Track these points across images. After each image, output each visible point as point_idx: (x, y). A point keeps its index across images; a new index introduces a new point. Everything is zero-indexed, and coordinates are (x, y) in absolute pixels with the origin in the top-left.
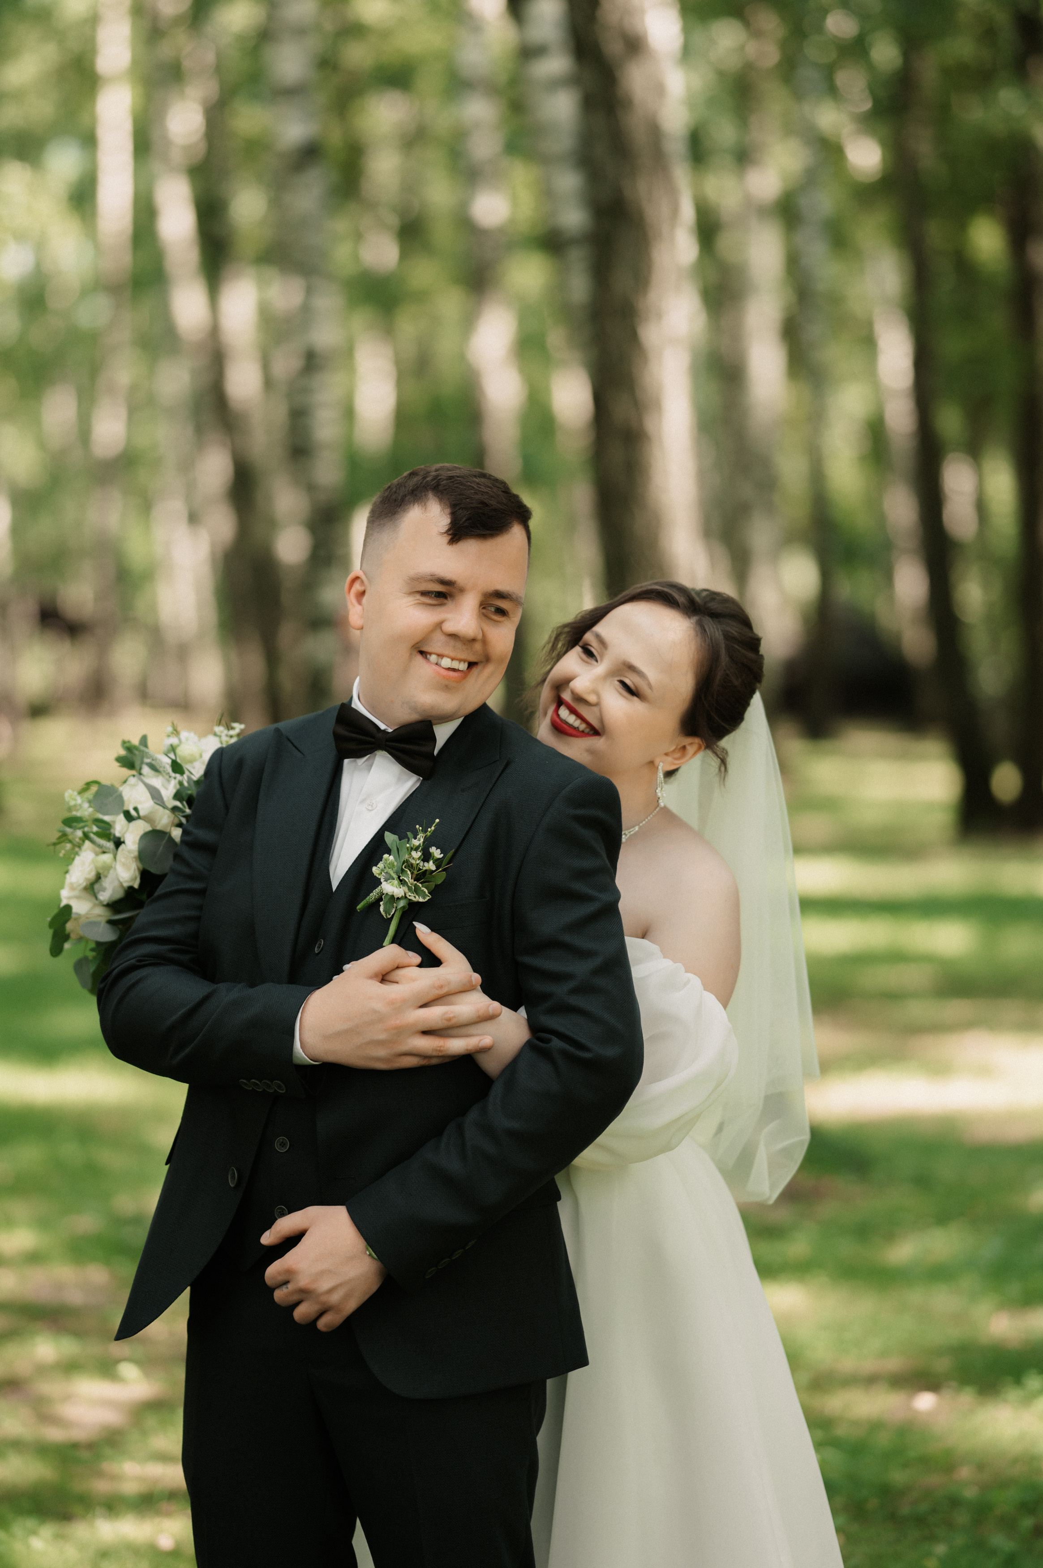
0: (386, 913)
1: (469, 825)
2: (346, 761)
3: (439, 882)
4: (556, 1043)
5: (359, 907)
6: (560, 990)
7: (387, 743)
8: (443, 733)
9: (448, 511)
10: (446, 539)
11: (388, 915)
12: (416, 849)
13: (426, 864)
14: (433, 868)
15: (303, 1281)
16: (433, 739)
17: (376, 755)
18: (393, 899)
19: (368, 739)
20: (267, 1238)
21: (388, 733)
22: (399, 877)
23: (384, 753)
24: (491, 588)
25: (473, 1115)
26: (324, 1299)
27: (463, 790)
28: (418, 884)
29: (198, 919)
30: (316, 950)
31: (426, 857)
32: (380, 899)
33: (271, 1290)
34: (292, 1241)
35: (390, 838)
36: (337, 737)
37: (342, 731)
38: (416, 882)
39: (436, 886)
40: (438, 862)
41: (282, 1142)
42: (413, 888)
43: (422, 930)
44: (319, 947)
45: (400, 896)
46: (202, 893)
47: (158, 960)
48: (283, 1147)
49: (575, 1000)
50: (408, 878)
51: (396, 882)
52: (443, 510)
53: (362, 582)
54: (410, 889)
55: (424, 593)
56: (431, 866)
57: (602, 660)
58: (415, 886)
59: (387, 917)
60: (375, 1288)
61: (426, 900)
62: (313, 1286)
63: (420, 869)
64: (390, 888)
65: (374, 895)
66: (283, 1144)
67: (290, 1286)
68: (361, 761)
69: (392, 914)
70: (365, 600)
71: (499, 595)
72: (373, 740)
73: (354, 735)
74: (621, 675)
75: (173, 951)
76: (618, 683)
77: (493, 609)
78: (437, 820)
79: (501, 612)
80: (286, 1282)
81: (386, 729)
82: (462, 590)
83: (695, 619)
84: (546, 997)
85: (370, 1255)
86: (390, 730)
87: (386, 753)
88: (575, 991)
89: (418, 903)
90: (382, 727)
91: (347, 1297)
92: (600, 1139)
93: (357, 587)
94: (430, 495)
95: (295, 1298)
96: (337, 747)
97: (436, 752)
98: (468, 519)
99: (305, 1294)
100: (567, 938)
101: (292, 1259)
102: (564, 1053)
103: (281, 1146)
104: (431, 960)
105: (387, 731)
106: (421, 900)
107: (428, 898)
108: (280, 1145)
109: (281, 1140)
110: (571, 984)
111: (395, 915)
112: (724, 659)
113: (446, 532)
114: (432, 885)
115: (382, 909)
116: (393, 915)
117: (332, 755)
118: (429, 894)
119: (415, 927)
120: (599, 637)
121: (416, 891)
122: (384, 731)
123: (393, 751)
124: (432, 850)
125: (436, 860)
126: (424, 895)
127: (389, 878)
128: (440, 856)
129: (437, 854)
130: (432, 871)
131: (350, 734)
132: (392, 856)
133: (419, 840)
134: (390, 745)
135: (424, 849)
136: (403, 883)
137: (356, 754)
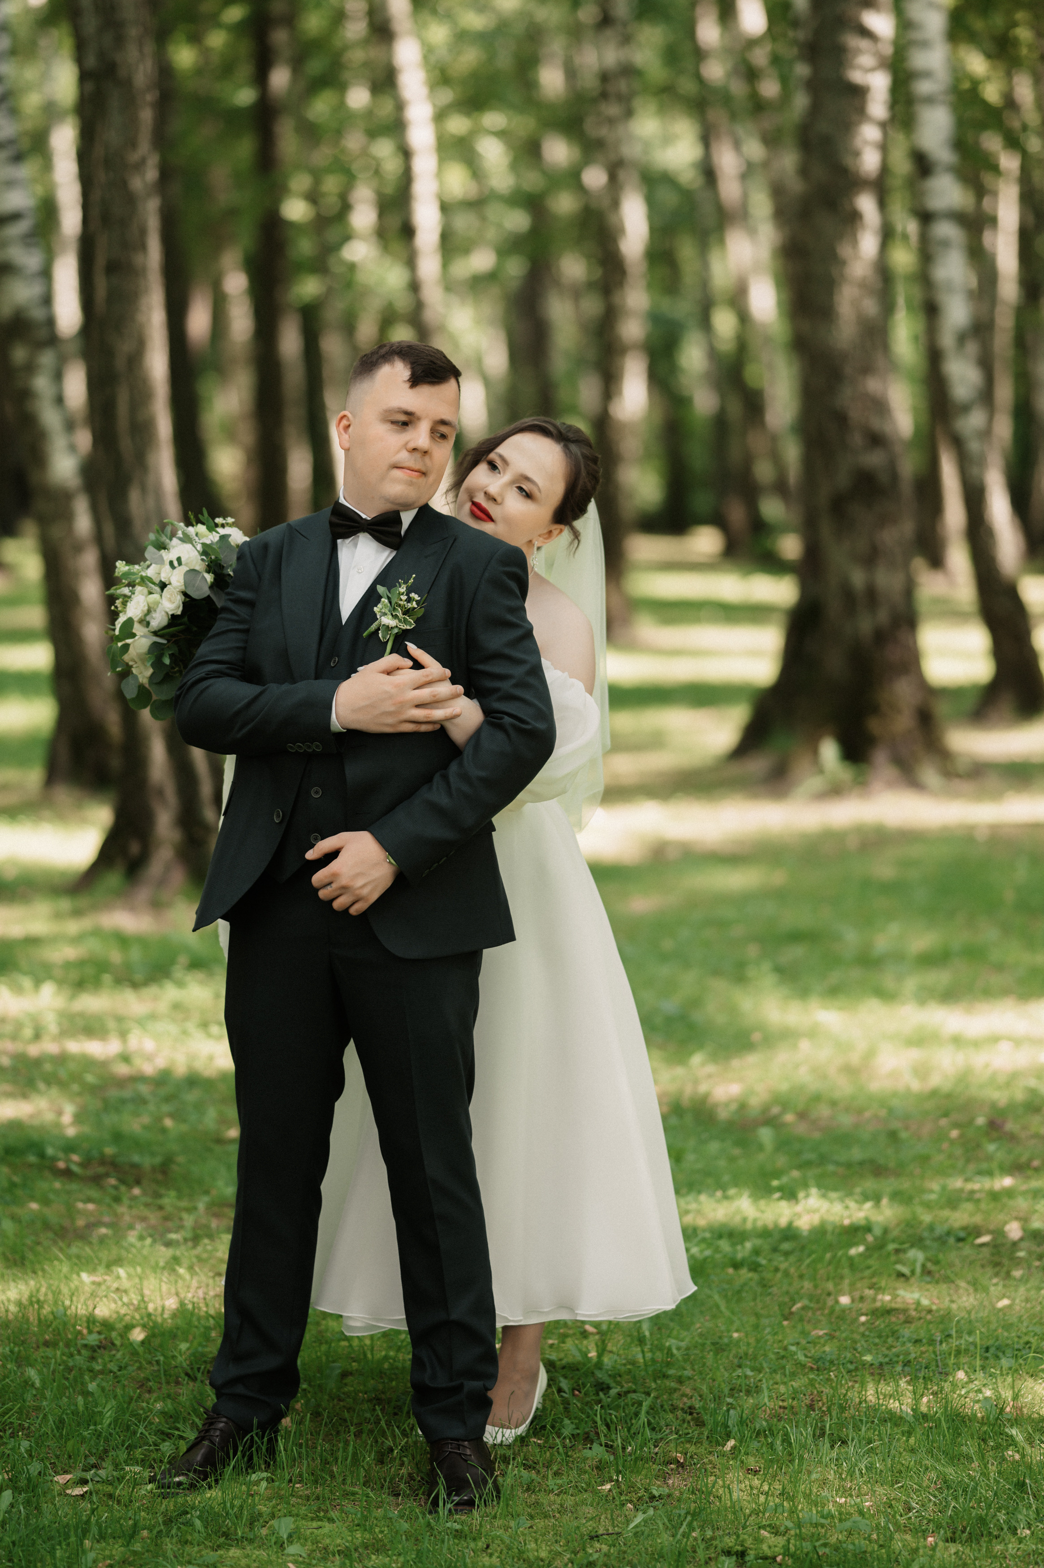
0: (383, 637)
1: (433, 579)
2: (339, 541)
3: (420, 615)
4: (507, 720)
5: (365, 634)
6: (505, 686)
7: (368, 527)
8: (407, 518)
9: (409, 366)
10: (408, 385)
11: (385, 638)
12: (403, 594)
13: (409, 604)
14: (416, 606)
15: (344, 881)
16: (399, 522)
17: (359, 536)
18: (388, 628)
19: (354, 525)
20: (310, 855)
22: (392, 614)
23: (367, 535)
24: (438, 418)
25: (454, 767)
26: (357, 892)
27: (426, 557)
28: (406, 617)
29: (244, 648)
30: (332, 665)
31: (409, 600)
32: (378, 629)
33: (317, 890)
34: (332, 856)
35: (381, 589)
36: (332, 524)
37: (335, 520)
38: (404, 616)
39: (418, 618)
40: (418, 602)
42: (402, 620)
43: (412, 647)
44: (334, 662)
45: (393, 626)
46: (246, 631)
47: (220, 674)
49: (518, 692)
50: (400, 613)
51: (390, 617)
52: (406, 366)
53: (348, 420)
54: (400, 621)
55: (393, 422)
56: (414, 604)
57: (504, 473)
58: (404, 618)
59: (384, 640)
60: (389, 884)
61: (412, 627)
62: (351, 884)
63: (406, 608)
64: (387, 621)
65: (374, 627)
66: (317, 792)
67: (334, 886)
68: (348, 541)
69: (388, 638)
70: (351, 429)
71: (443, 422)
72: (357, 525)
73: (344, 522)
74: (519, 483)
75: (228, 668)
76: (516, 489)
77: (439, 435)
78: (414, 576)
79: (443, 437)
80: (330, 884)
81: (366, 518)
82: (419, 419)
83: (562, 444)
84: (496, 690)
85: (390, 862)
86: (369, 519)
88: (516, 685)
89: (407, 630)
90: (364, 516)
91: (372, 892)
92: (530, 786)
93: (345, 422)
94: (396, 358)
95: (336, 894)
96: (331, 531)
97: (403, 533)
98: (423, 371)
99: (345, 889)
100: (507, 651)
101: (334, 866)
102: (513, 726)
103: (316, 793)
104: (417, 665)
106: (408, 628)
107: (414, 626)
109: (315, 790)
110: (513, 681)
111: (391, 638)
112: (584, 473)
113: (409, 380)
114: (415, 617)
115: (380, 635)
117: (330, 537)
118: (414, 624)
119: (407, 645)
120: (501, 457)
121: (405, 622)
123: (373, 532)
124: (413, 595)
125: (416, 601)
126: (411, 624)
127: (385, 614)
128: (419, 598)
129: (417, 597)
130: (415, 608)
131: (341, 522)
132: (384, 600)
133: (403, 589)
134: (370, 529)
135: (408, 594)
136: (395, 617)
137: (345, 536)
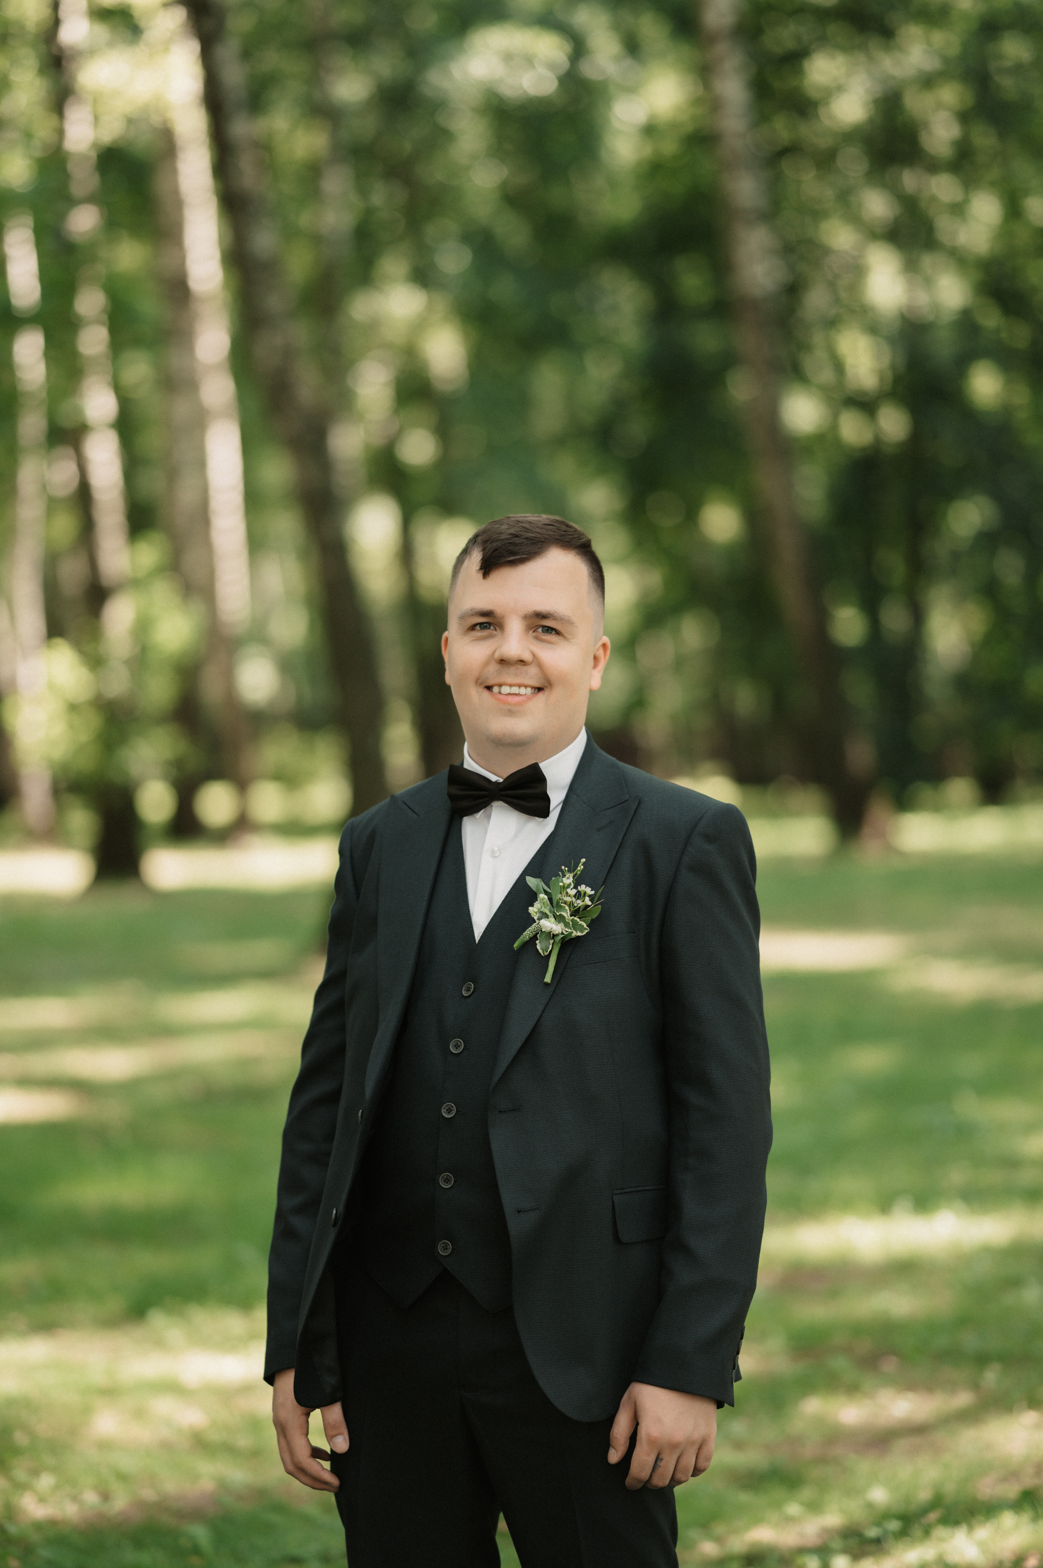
0: (543, 951)
1: (610, 863)
2: (462, 820)
3: (594, 916)
5: (513, 947)
7: (501, 793)
10: (481, 572)
11: (545, 952)
12: (568, 887)
13: (579, 901)
14: (589, 903)
16: (542, 779)
17: (492, 806)
18: (550, 935)
19: (483, 793)
21: (500, 783)
22: (555, 916)
23: (500, 803)
24: (529, 611)
27: (597, 831)
28: (576, 918)
30: (466, 994)
31: (579, 895)
32: (535, 937)
35: (534, 882)
36: (452, 797)
37: (455, 791)
38: (573, 917)
39: (592, 920)
40: (591, 898)
41: (447, 1179)
42: (571, 923)
44: (469, 991)
45: (557, 932)
48: (447, 1183)
50: (566, 914)
51: (553, 919)
54: (567, 925)
56: (587, 901)
58: (572, 920)
59: (544, 954)
61: (584, 933)
63: (575, 907)
64: (549, 925)
68: (479, 815)
69: (549, 950)
71: (543, 615)
72: (487, 793)
73: (468, 793)
77: (544, 631)
79: (555, 632)
81: (498, 780)
82: (503, 618)
86: (501, 780)
87: (502, 802)
89: (576, 937)
90: (493, 778)
96: (451, 808)
105: (498, 782)
106: (579, 934)
107: (587, 931)
108: (445, 1181)
109: (445, 1177)
111: (553, 952)
113: (479, 565)
114: (589, 919)
115: (538, 946)
116: (551, 951)
117: (449, 815)
118: (587, 927)
121: (575, 926)
122: (496, 783)
123: (509, 799)
124: (583, 888)
125: (589, 896)
126: (582, 929)
127: (545, 916)
128: (593, 892)
129: (589, 891)
130: (587, 906)
131: (463, 793)
132: (542, 896)
133: (568, 880)
134: (502, 796)
135: (575, 887)
136: (559, 919)
137: (472, 810)
